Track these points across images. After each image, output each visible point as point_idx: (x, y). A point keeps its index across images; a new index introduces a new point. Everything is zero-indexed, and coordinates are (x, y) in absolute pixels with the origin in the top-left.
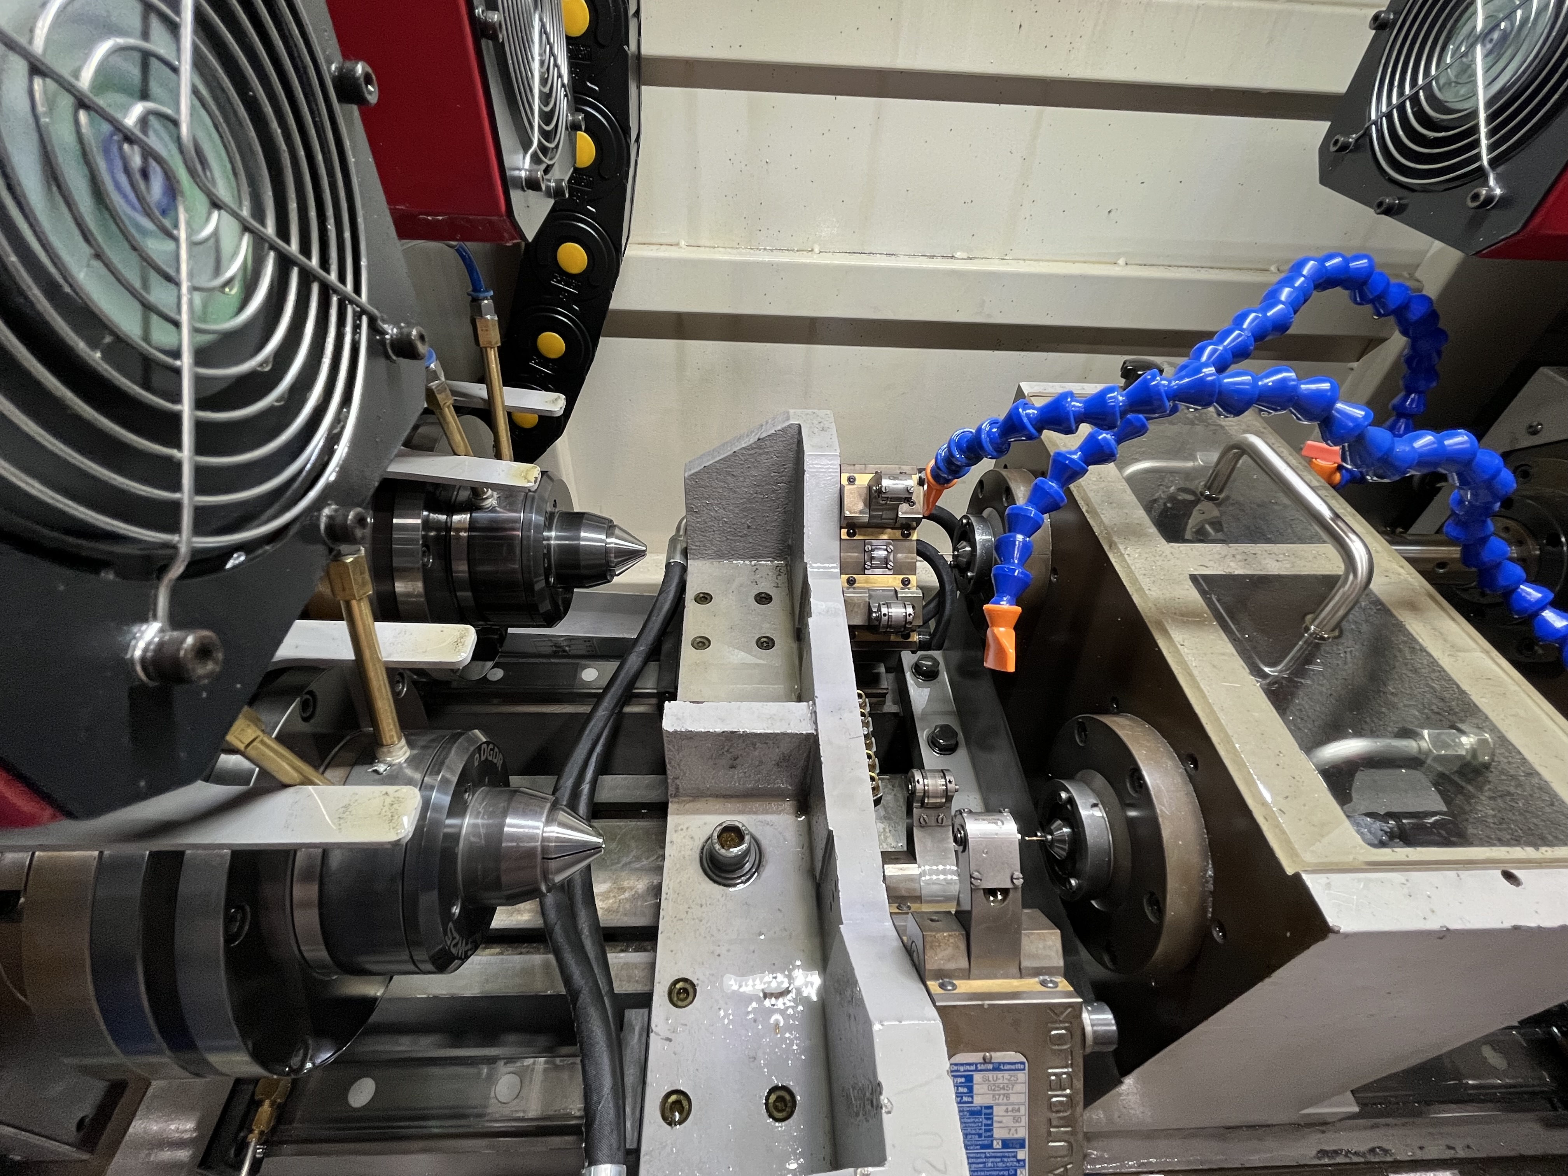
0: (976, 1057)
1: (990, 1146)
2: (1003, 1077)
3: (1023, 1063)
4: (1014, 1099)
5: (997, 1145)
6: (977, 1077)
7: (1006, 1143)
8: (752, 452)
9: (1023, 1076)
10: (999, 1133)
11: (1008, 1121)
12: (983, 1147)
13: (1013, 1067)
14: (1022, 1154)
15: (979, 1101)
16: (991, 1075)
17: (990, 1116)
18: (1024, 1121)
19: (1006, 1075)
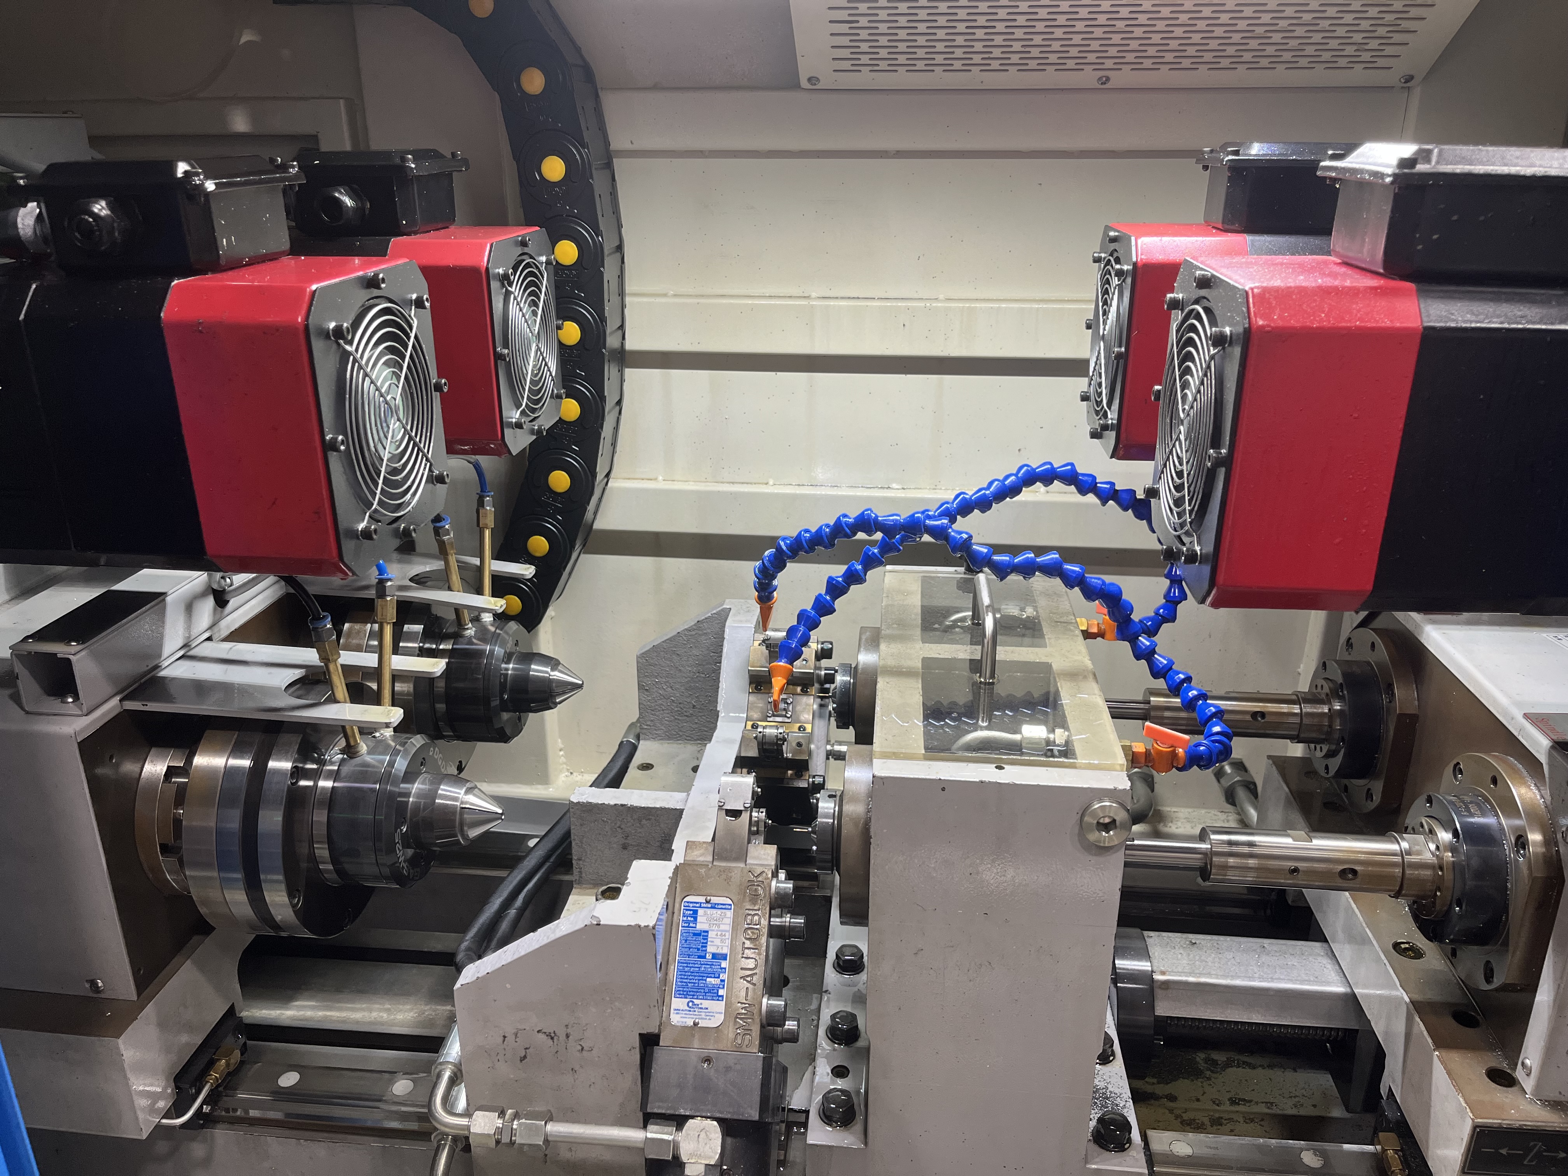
0: (702, 899)
1: (704, 957)
2: (716, 913)
3: (731, 905)
4: (722, 927)
5: (709, 956)
6: (701, 912)
7: (715, 956)
8: (693, 633)
9: (729, 914)
10: (711, 949)
11: (717, 942)
12: (699, 957)
13: (723, 907)
14: (724, 964)
15: (700, 926)
16: (709, 911)
17: (706, 938)
18: (728, 942)
19: (719, 912)
